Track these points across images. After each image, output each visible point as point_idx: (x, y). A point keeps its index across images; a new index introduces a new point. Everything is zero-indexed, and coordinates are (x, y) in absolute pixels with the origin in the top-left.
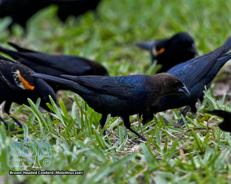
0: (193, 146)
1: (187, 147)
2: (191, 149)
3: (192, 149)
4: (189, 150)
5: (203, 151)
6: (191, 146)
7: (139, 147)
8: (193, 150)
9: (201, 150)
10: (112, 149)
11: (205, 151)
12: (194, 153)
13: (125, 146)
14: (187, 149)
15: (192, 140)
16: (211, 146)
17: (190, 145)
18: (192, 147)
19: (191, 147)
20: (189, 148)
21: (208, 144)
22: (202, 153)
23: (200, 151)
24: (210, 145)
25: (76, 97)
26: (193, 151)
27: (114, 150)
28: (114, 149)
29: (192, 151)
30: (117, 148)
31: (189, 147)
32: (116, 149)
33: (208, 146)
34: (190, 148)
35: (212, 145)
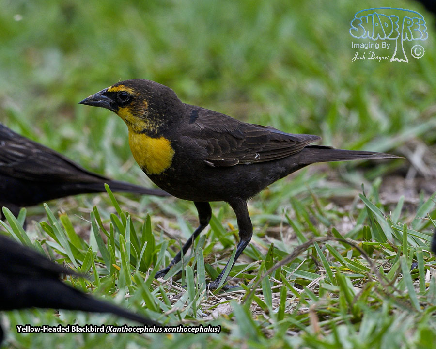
0: (338, 305)
1: (326, 307)
2: (334, 312)
3: (337, 312)
4: (329, 314)
5: (359, 315)
6: (334, 305)
7: (228, 309)
8: (338, 314)
9: (355, 314)
10: (173, 312)
11: (362, 316)
12: (340, 320)
13: (200, 307)
14: (325, 311)
15: (336, 294)
16: (374, 305)
17: (333, 302)
18: (337, 308)
19: (334, 308)
20: (330, 310)
21: (369, 302)
22: (356, 321)
23: (352, 316)
24: (373, 303)
25: (97, 211)
26: (338, 316)
27: (175, 315)
28: (176, 313)
29: (336, 317)
30: (182, 310)
31: (330, 307)
32: (181, 312)
33: (370, 305)
34: (332, 310)
35: (377, 305)
